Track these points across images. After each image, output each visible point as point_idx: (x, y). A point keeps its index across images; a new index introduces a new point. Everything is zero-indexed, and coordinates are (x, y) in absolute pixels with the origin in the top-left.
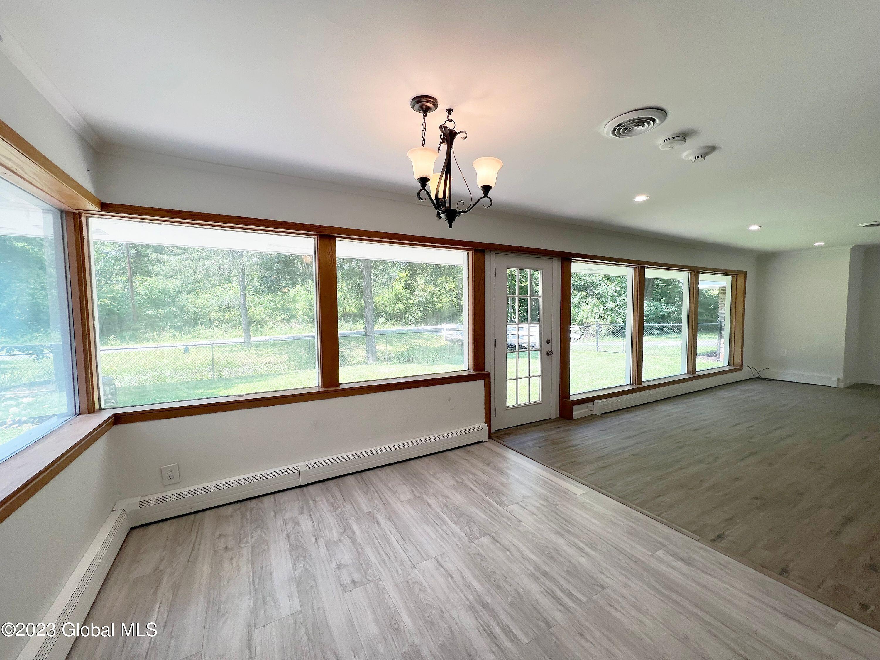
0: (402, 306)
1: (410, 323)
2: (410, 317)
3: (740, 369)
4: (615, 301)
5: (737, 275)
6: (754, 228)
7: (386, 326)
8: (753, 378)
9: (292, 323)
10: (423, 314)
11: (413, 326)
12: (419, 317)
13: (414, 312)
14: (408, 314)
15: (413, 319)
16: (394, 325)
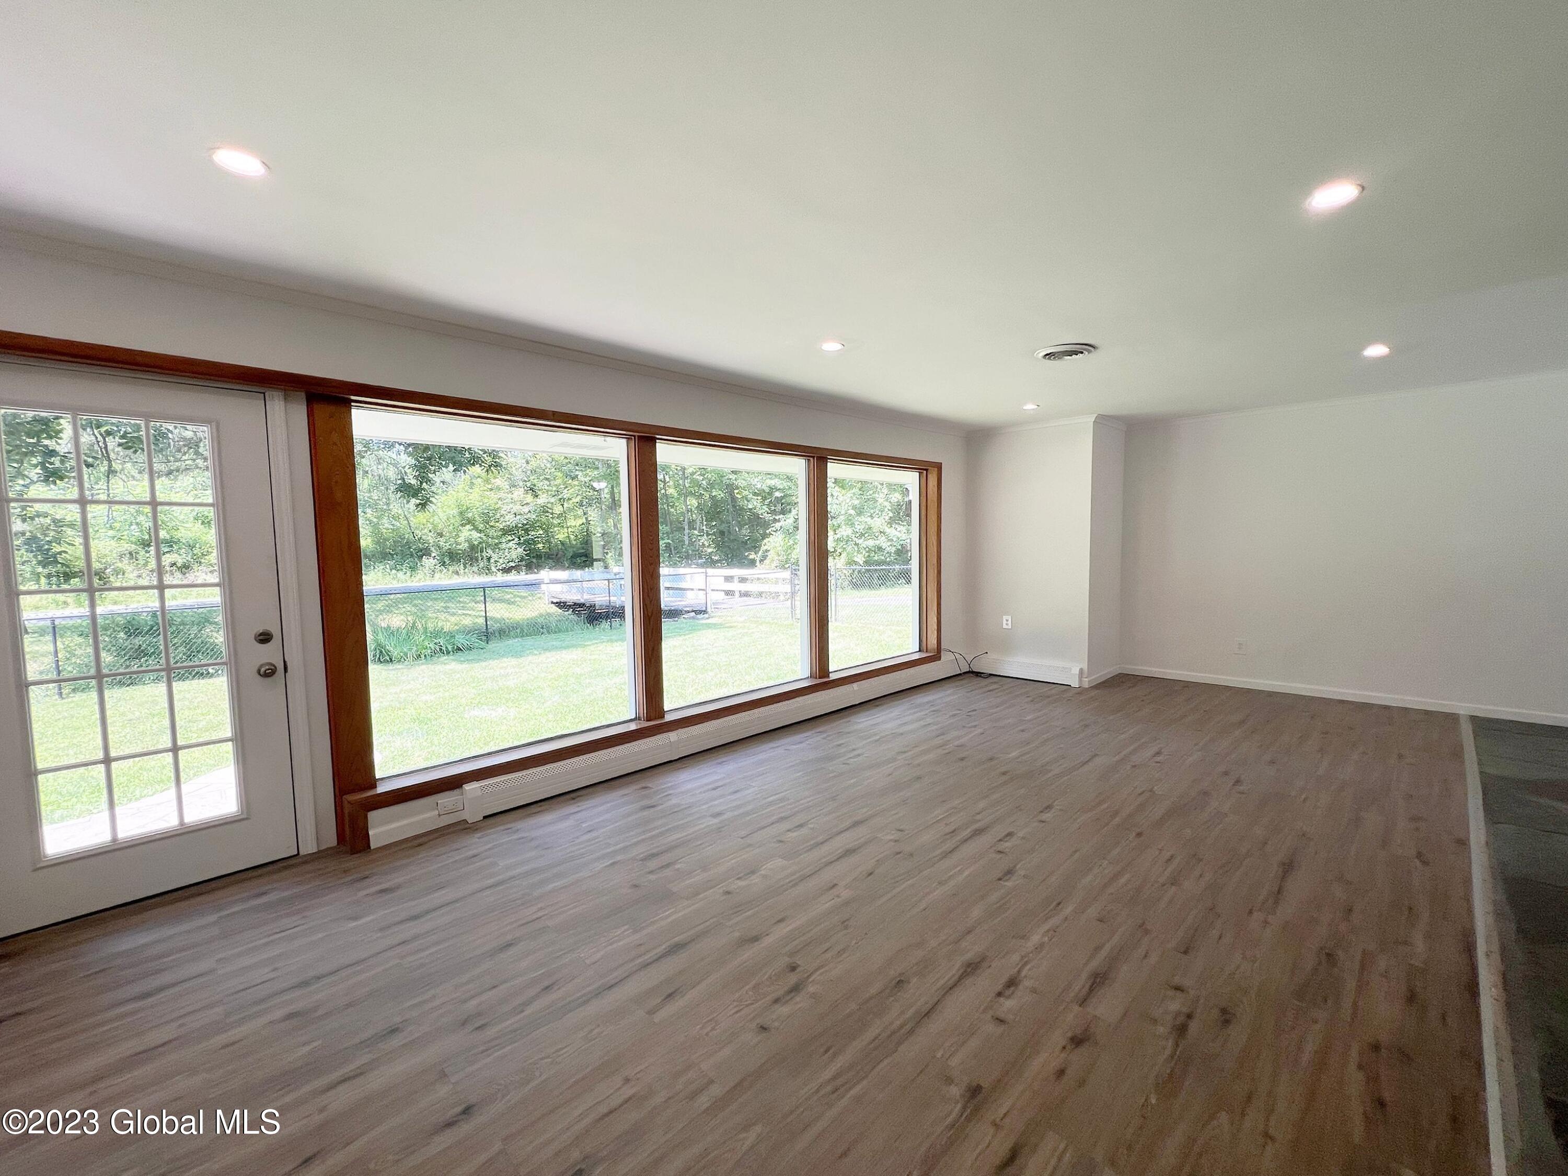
0: (475, 535)
1: (494, 569)
2: (495, 557)
3: (936, 657)
4: (852, 525)
5: (927, 470)
6: (831, 346)
7: (437, 575)
8: (960, 674)
9: (198, 574)
10: (522, 550)
11: (499, 574)
12: (514, 557)
13: (504, 546)
14: (490, 551)
15: (501, 561)
16: (457, 573)
